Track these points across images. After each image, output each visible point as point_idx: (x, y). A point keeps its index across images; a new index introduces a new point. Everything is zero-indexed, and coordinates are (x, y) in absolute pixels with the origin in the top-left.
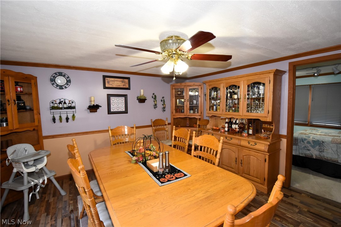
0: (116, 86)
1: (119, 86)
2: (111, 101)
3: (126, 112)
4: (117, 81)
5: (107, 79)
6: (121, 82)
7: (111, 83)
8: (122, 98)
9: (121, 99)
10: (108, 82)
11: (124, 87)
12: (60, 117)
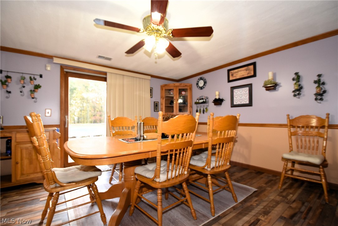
0: (240, 76)
1: (243, 75)
2: (235, 94)
3: (250, 104)
4: (241, 71)
5: (231, 73)
6: (245, 71)
7: (234, 75)
8: (246, 88)
9: (245, 90)
10: (232, 75)
11: (249, 75)
12: (200, 109)
